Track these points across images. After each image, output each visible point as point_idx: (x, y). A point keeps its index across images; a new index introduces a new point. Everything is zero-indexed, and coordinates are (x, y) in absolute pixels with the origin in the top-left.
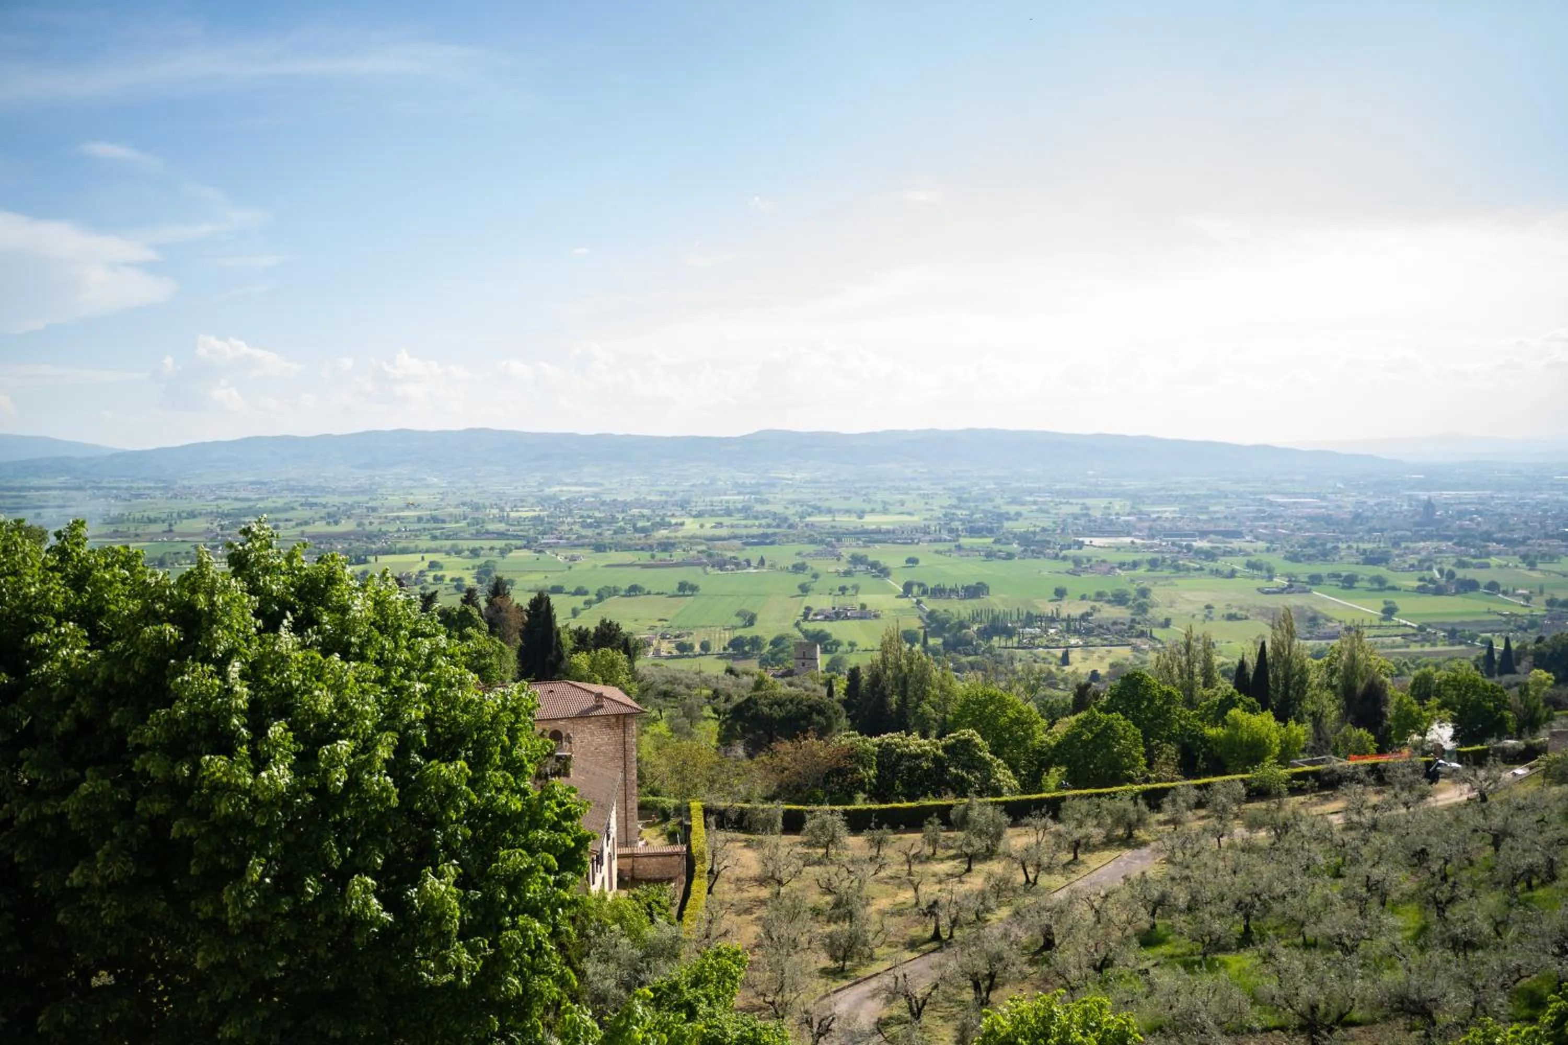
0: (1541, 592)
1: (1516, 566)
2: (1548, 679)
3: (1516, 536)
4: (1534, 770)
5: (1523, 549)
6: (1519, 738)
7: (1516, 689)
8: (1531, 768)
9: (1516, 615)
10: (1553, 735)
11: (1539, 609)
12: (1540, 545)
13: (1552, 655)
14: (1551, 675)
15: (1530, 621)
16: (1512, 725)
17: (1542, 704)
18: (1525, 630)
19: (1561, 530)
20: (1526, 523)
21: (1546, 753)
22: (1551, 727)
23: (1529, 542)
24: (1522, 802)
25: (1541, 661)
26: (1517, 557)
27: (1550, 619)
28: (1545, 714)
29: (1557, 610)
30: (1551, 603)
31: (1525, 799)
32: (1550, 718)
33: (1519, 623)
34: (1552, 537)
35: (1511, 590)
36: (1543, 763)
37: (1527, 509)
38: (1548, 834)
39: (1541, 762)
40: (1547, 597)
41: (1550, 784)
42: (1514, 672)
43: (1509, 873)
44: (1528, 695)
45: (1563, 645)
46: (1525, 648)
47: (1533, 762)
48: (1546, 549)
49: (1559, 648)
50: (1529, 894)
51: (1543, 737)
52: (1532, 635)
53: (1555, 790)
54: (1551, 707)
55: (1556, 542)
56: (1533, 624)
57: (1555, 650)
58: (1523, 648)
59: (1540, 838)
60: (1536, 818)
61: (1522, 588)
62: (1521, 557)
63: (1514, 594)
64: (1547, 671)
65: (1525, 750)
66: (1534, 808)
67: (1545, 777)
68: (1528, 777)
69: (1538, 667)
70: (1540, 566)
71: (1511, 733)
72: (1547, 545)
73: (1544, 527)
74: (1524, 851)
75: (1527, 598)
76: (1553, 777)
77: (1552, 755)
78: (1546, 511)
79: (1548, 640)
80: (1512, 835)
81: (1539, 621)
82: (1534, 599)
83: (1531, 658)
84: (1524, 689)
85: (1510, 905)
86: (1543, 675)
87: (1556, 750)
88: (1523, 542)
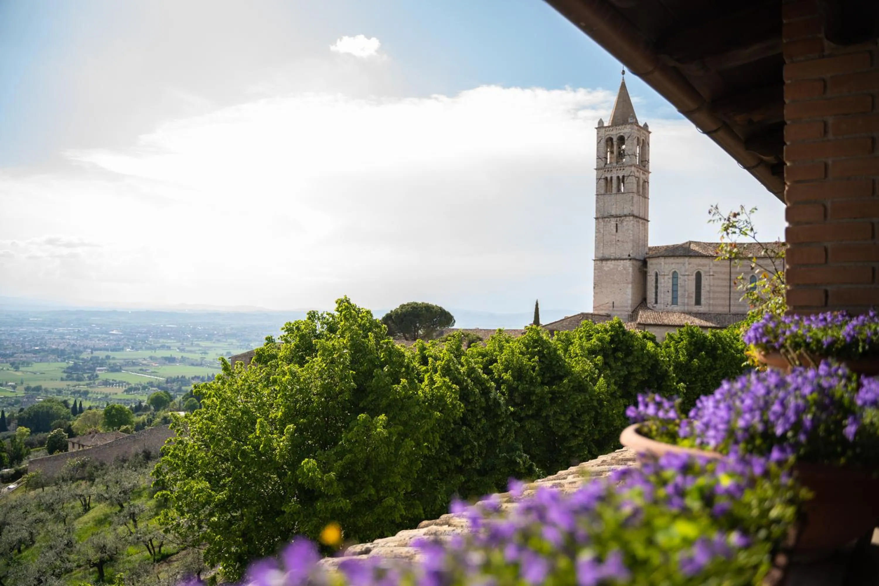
0: (22, 383)
1: (8, 369)
2: (27, 431)
3: (8, 352)
4: (20, 484)
5: (11, 359)
6: (11, 467)
7: (9, 440)
8: (18, 483)
9: (8, 397)
10: (31, 462)
11: (20, 393)
12: (21, 357)
13: (28, 418)
14: (28, 429)
15: (15, 400)
16: (7, 460)
17: (24, 446)
18: (13, 405)
19: (33, 348)
20: (13, 344)
21: (27, 473)
22: (29, 458)
23: (15, 355)
24: (14, 504)
25: (22, 422)
26: (8, 364)
27: (27, 398)
28: (25, 452)
29: (31, 393)
30: (27, 389)
31: (16, 501)
32: (28, 453)
33: (10, 402)
34: (28, 352)
35: (4, 383)
36: (25, 479)
37: (15, 337)
38: (30, 518)
39: (24, 479)
40: (25, 385)
41: (30, 490)
42: (6, 430)
43: (7, 546)
44: (16, 441)
45: (35, 412)
46: (13, 416)
47: (19, 480)
48: (25, 359)
49: (32, 414)
50: (20, 556)
51: (25, 464)
52: (17, 408)
53: (32, 493)
54: (29, 447)
55: (30, 355)
56: (17, 402)
57: (30, 415)
58: (12, 416)
59: (25, 522)
60: (22, 511)
61: (11, 382)
62: (11, 364)
63: (6, 385)
64: (26, 427)
65: (15, 473)
66: (21, 505)
67: (26, 487)
68: (16, 489)
69: (21, 426)
70: (21, 369)
71: (6, 465)
72: (25, 356)
73: (23, 346)
74: (17, 531)
75: (14, 387)
76: (31, 486)
77: (31, 474)
78: (25, 338)
79: (25, 410)
80: (8, 524)
81: (21, 400)
82: (18, 387)
83: (16, 421)
84: (13, 439)
85: (8, 565)
86: (24, 430)
87: (32, 471)
88: (12, 355)
